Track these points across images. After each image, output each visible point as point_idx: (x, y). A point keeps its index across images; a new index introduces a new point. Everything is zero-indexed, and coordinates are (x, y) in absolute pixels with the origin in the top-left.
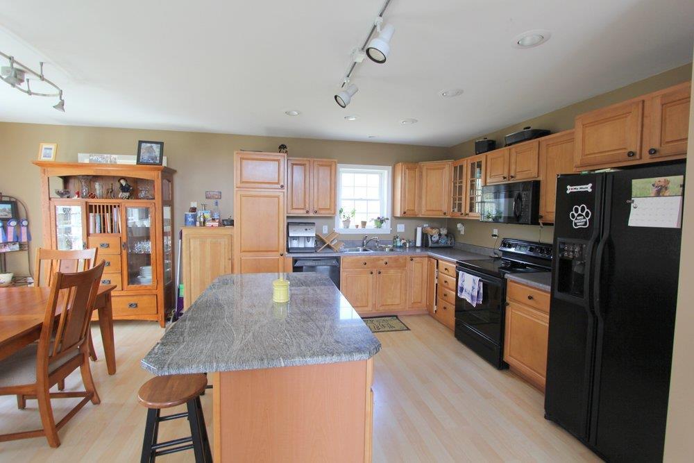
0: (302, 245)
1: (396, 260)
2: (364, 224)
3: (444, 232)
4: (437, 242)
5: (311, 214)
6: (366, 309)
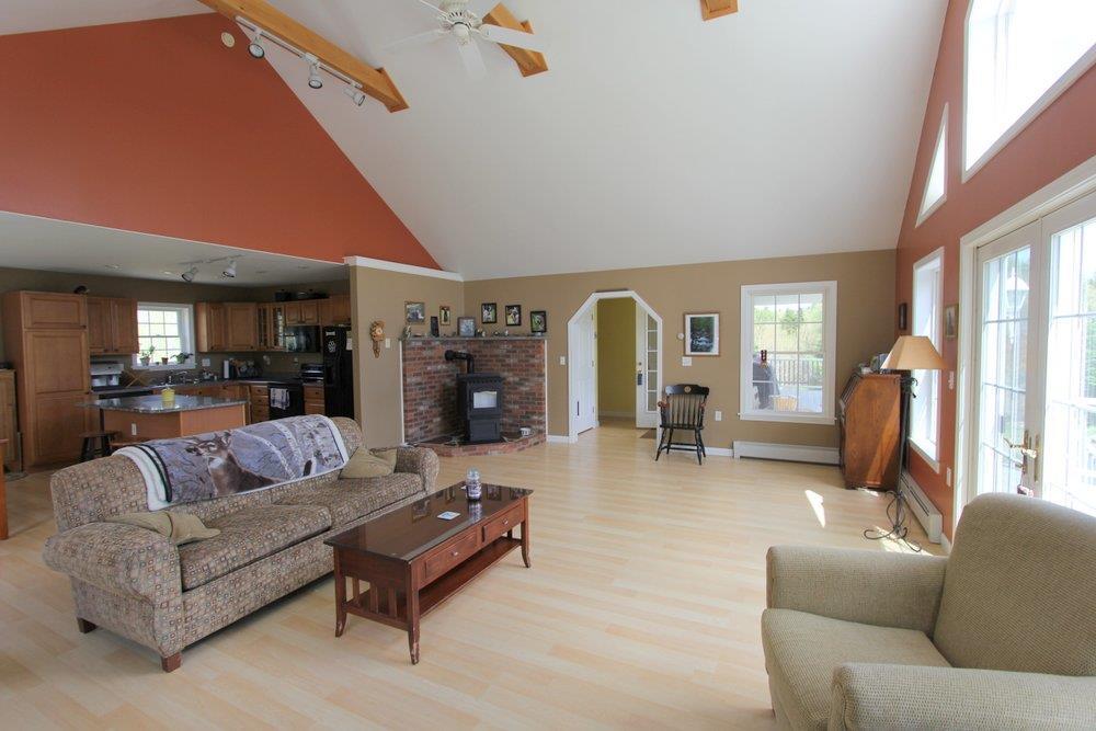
0: (105, 384)
2: (165, 360)
3: (251, 363)
4: (245, 372)
5: (110, 353)
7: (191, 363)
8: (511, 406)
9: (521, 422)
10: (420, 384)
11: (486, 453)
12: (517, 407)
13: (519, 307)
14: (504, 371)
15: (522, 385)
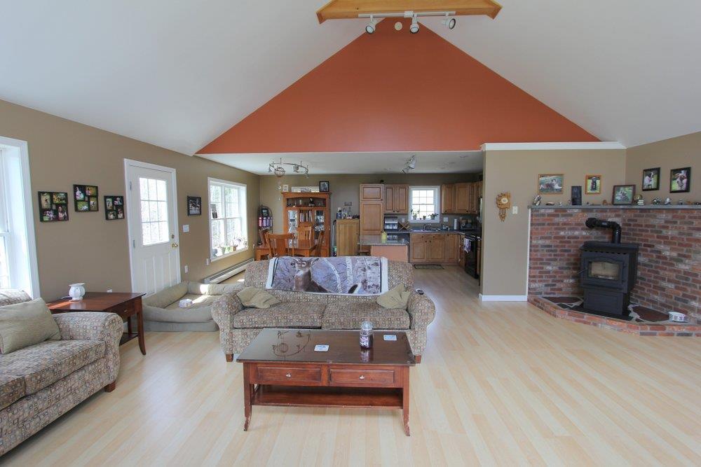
0: (391, 228)
1: (439, 235)
2: (424, 217)
3: (469, 221)
4: (464, 227)
5: (396, 213)
6: (424, 260)
7: (437, 220)
8: (664, 284)
9: (675, 304)
10: (550, 246)
11: (595, 324)
12: (672, 286)
13: (688, 170)
14: (660, 243)
15: (681, 261)
